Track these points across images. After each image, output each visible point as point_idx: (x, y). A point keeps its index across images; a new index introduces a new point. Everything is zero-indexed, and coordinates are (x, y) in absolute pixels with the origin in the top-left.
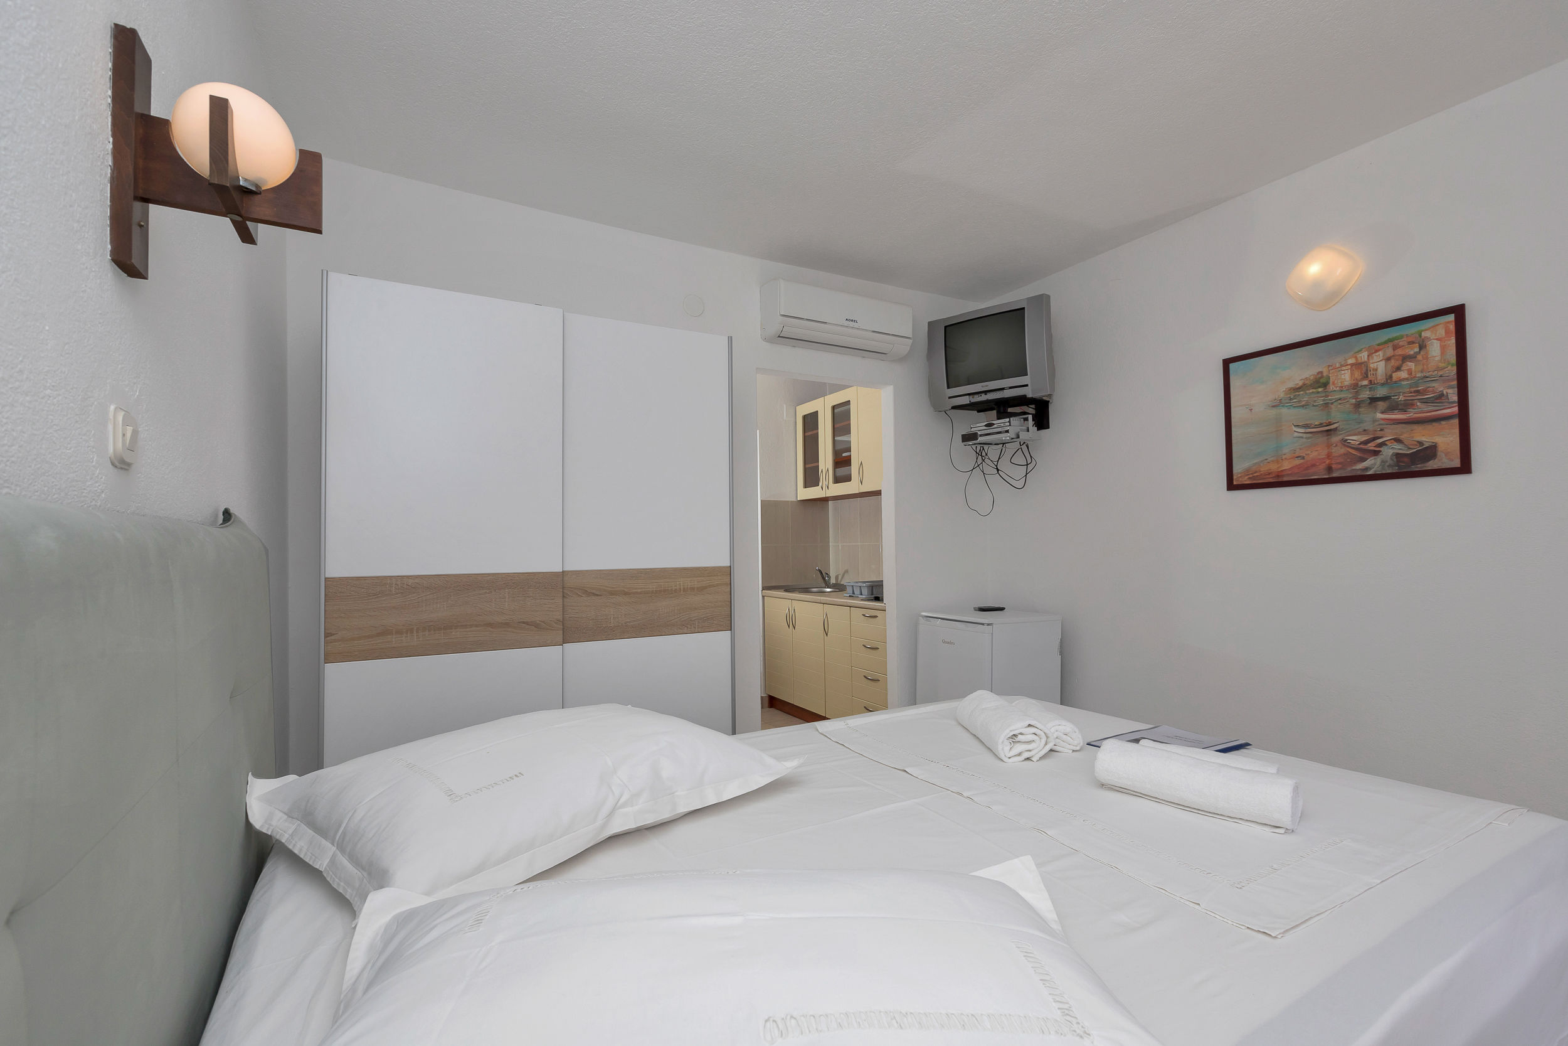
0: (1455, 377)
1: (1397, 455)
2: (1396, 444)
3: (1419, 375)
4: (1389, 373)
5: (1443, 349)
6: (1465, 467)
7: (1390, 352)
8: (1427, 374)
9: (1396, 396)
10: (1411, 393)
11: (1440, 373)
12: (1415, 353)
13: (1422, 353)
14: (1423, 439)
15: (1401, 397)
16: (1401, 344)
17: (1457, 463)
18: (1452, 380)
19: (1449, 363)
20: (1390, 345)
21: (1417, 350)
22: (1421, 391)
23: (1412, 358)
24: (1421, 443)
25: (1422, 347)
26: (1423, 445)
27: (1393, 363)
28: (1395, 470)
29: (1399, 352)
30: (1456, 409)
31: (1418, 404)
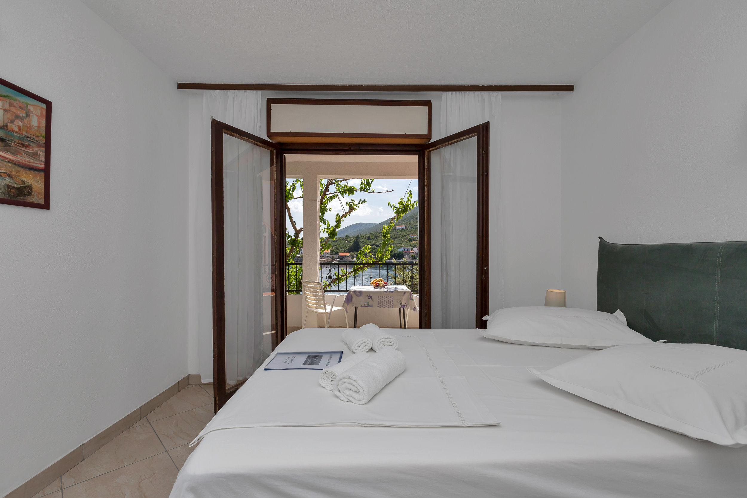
0: (44, 145)
1: (8, 186)
2: (8, 177)
3: (25, 133)
4: (6, 122)
5: (39, 122)
6: (46, 206)
7: (7, 106)
8: (30, 136)
9: (10, 141)
10: (19, 144)
11: (36, 139)
12: (23, 117)
13: (27, 119)
14: (25, 180)
15: (13, 143)
16: (15, 104)
17: (42, 201)
18: (42, 147)
19: (41, 135)
20: (8, 101)
21: (24, 115)
22: (25, 145)
23: (21, 119)
24: (24, 182)
25: (28, 115)
26: (25, 184)
27: (8, 115)
28: (6, 197)
29: (13, 109)
30: (42, 166)
31: (23, 154)
